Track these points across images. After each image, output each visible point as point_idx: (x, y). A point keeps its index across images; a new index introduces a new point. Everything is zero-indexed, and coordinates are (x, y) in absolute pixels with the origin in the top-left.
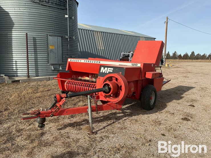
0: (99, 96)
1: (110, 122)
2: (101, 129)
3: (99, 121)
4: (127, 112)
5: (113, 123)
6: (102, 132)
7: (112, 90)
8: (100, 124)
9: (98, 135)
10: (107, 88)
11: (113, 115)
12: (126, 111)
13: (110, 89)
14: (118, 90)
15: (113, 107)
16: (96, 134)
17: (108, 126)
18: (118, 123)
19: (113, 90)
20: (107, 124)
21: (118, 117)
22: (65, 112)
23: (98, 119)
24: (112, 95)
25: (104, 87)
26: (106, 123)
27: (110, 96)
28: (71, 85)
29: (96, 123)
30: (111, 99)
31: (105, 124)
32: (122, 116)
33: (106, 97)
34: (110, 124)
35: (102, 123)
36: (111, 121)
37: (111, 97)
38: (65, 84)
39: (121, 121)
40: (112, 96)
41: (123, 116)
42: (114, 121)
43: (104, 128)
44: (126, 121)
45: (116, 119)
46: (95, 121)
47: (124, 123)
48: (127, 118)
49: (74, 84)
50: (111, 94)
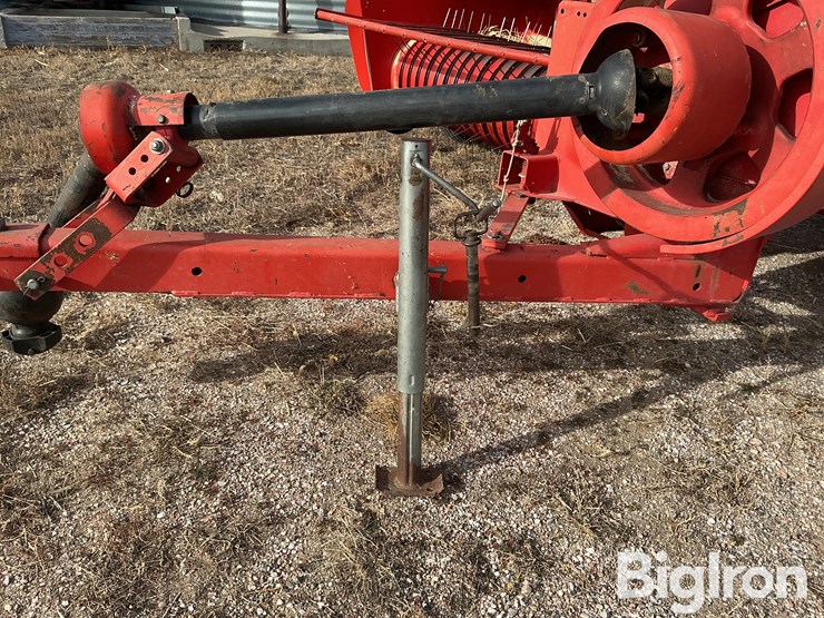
0: (554, 163)
1: (614, 383)
2: (514, 448)
3: (528, 358)
4: (772, 318)
5: (640, 399)
6: (503, 487)
7: (676, 109)
8: (523, 389)
9: (463, 514)
10: (620, 79)
11: (650, 322)
12: (767, 304)
13: (653, 96)
14: (749, 119)
15: (661, 283)
16: (443, 498)
17: (579, 422)
18: (681, 413)
19: (692, 106)
20: (579, 396)
21: (689, 346)
22: (181, 267)
23: (529, 339)
24: (670, 168)
25: (592, 64)
26: (573, 388)
27: (654, 173)
28: (424, 71)
29: (491, 373)
30: (654, 205)
31: (557, 397)
32: (725, 347)
33: (606, 176)
34: (609, 410)
35: (539, 382)
36: (623, 381)
37: (660, 192)
38: (396, 62)
39: (706, 394)
40: (669, 175)
41: (735, 351)
42: (645, 377)
43: (543, 438)
44: (754, 401)
45: (671, 367)
46: (492, 354)
47: (731, 422)
48: (768, 370)
49: (439, 70)
50: (666, 152)
